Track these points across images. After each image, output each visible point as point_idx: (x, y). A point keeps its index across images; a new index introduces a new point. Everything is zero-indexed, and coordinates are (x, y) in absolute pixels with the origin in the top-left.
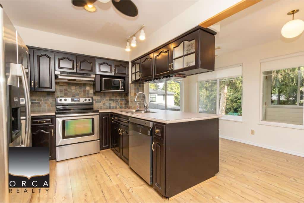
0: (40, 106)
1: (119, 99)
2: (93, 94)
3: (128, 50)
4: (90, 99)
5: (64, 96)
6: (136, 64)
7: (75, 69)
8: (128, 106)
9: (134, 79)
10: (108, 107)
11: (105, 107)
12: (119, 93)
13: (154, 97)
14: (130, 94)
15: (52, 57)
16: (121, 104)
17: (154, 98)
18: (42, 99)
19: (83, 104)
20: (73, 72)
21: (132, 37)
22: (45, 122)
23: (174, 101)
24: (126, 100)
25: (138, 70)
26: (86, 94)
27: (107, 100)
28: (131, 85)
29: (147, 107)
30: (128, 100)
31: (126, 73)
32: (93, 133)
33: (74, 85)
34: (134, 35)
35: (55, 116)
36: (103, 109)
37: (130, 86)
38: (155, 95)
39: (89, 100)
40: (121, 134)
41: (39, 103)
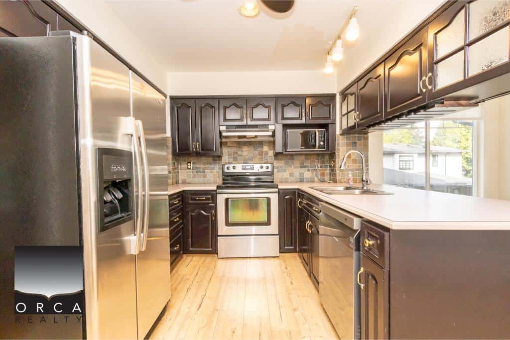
0: (205, 176)
1: (317, 164)
2: (273, 157)
3: (329, 69)
4: (269, 165)
5: (234, 162)
6: (349, 96)
7: (245, 120)
8: (334, 179)
9: (345, 126)
10: (299, 180)
11: (293, 179)
12: (318, 155)
13: (409, 161)
14: (339, 155)
15: (216, 105)
16: (323, 174)
17: (408, 163)
18: (207, 166)
19: (258, 174)
20: (242, 124)
21: (335, 42)
22: (204, 198)
23: (463, 167)
24: (330, 166)
25: (352, 106)
26: (262, 158)
27: (296, 167)
28: (341, 137)
29: (367, 182)
30: (335, 167)
31: (330, 117)
32: (268, 223)
33: (246, 145)
34: (339, 37)
35: (216, 191)
36: (290, 182)
37: (338, 140)
38: (413, 156)
39: (268, 168)
40: (310, 231)
41: (204, 172)
